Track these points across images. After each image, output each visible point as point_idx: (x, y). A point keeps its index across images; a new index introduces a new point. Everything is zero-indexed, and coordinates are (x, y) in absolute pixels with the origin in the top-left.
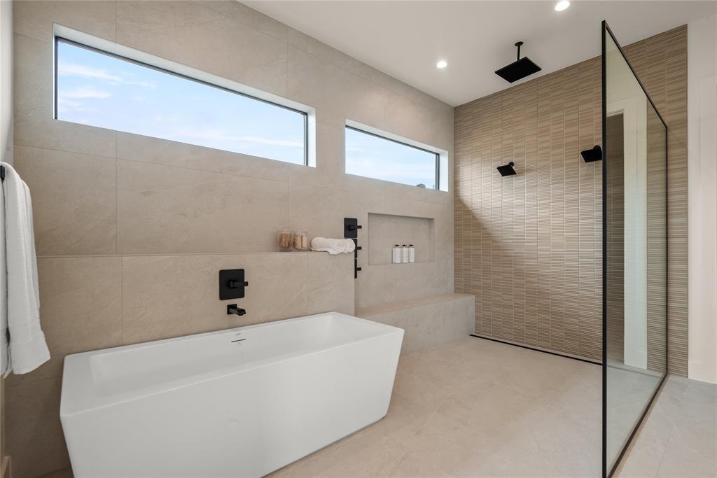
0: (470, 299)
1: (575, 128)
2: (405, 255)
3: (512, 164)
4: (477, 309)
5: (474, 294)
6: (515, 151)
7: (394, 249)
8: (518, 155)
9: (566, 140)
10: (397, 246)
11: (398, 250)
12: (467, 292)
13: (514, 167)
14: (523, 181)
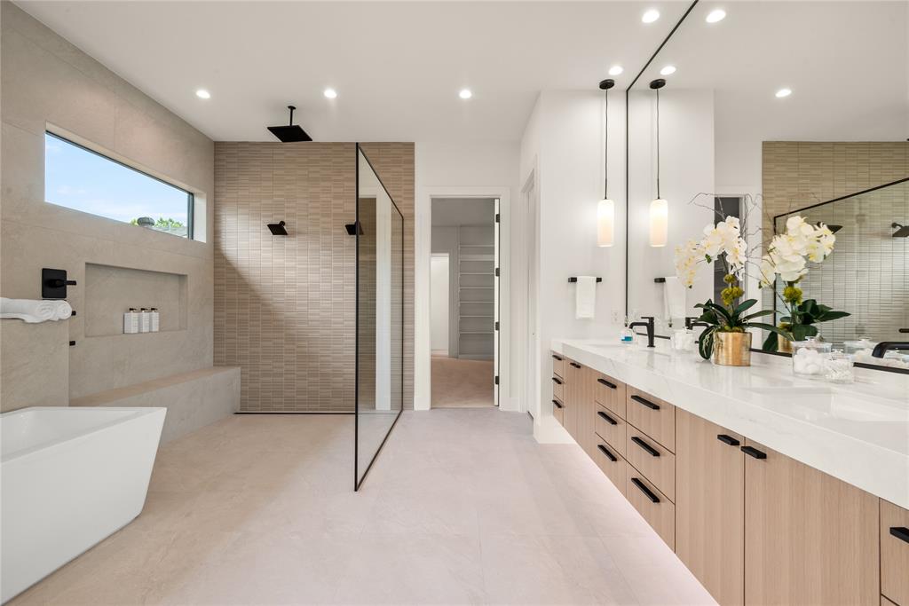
0: (234, 372)
1: (341, 202)
2: (145, 323)
3: (283, 223)
4: (243, 382)
5: (239, 365)
6: (286, 211)
7: (126, 314)
8: (288, 215)
9: (333, 211)
10: (131, 309)
11: (133, 315)
12: (230, 365)
13: (285, 227)
14: (294, 243)
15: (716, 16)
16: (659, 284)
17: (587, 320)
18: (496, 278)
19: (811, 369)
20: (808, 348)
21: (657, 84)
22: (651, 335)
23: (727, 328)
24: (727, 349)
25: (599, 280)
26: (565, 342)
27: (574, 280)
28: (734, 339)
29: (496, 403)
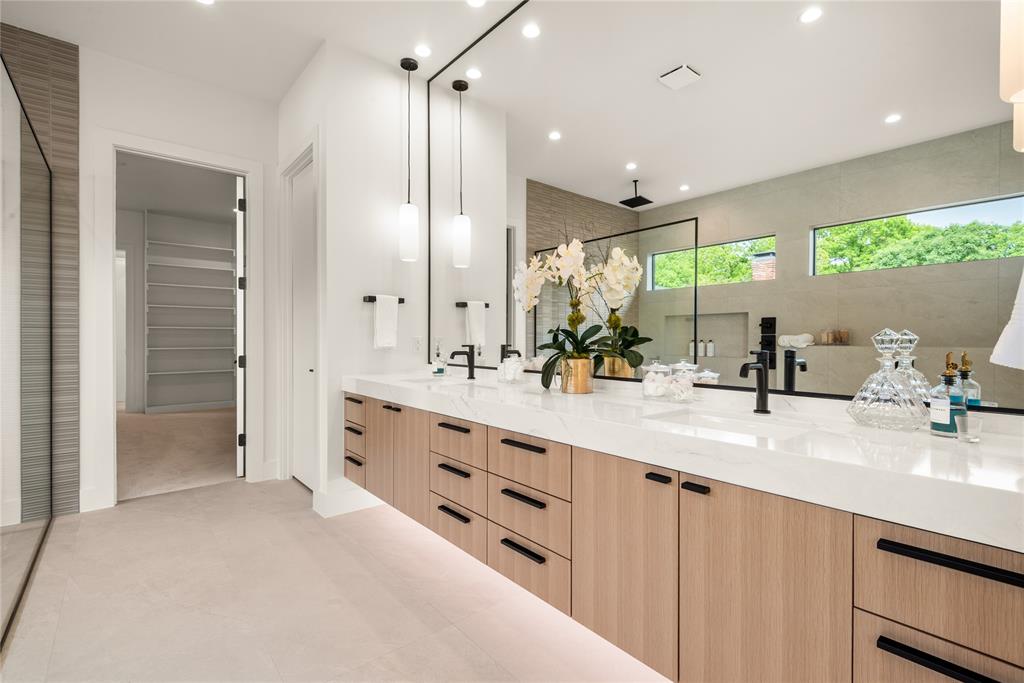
15: (530, 29)
16: (460, 309)
17: (386, 350)
18: (240, 293)
19: (661, 391)
20: (657, 373)
21: (460, 86)
22: (471, 366)
23: (576, 354)
24: (576, 376)
25: (401, 301)
26: (359, 378)
27: (372, 299)
28: (584, 365)
29: (240, 472)
